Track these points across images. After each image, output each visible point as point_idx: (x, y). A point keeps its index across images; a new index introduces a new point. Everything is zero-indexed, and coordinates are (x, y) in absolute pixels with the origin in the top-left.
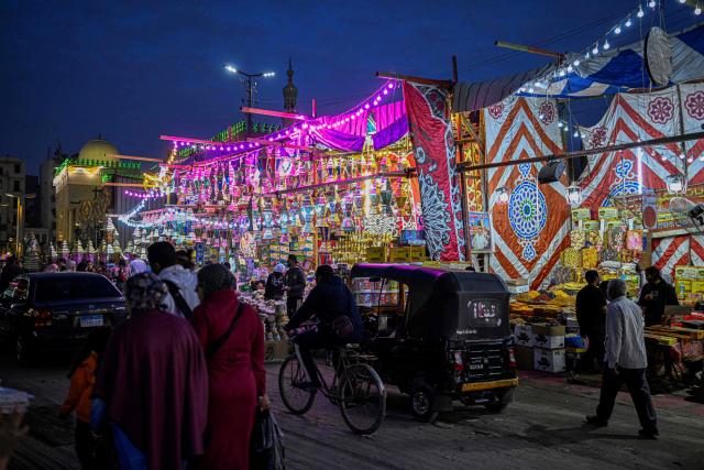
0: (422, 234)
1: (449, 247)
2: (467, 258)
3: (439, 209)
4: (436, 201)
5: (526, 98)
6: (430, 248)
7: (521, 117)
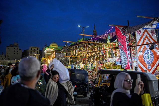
0: (121, 63)
1: (127, 65)
2: (132, 68)
3: (124, 56)
4: (123, 55)
5: (147, 29)
6: (122, 66)
7: (146, 34)
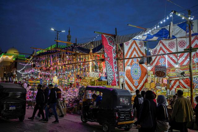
0: (106, 78)
1: (114, 81)
2: (119, 85)
3: (110, 71)
4: (109, 68)
5: (136, 40)
6: (108, 82)
7: (134, 46)
